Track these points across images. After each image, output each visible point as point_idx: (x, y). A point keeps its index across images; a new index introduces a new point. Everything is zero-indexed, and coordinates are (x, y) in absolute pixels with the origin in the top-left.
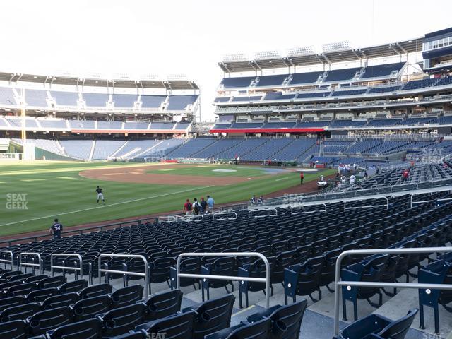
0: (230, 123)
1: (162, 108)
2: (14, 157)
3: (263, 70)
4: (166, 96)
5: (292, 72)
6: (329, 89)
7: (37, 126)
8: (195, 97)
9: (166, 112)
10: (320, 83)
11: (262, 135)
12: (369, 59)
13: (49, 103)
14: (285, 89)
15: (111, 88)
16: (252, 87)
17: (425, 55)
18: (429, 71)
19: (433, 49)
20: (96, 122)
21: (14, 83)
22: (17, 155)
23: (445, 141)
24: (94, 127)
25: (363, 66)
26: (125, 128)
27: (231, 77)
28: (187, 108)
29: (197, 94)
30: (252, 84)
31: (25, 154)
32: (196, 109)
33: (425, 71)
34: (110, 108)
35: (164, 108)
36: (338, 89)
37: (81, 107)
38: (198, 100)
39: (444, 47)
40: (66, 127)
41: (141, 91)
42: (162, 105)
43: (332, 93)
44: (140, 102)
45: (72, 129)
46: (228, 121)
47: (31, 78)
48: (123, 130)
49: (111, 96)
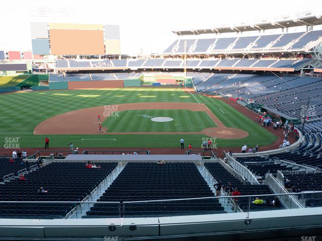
4: (305, 32)
44: (275, 42)
45: (215, 67)
47: (203, 31)
48: (250, 68)
49: (260, 37)
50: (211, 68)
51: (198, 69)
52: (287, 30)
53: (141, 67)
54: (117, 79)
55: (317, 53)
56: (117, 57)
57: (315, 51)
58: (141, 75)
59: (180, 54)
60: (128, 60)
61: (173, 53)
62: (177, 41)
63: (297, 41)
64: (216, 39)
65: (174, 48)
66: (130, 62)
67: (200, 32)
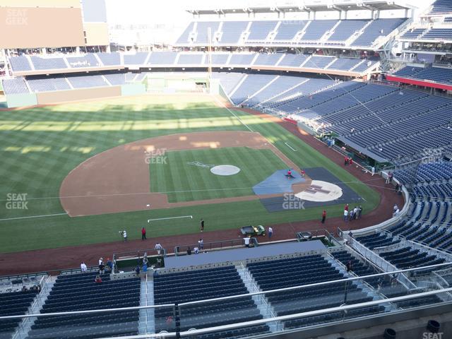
0: (423, 66)
4: (369, 20)
9: (349, 47)
13: (241, 37)
15: (312, 13)
20: (284, 55)
21: (223, 16)
31: (211, 89)
37: (270, 40)
44: (332, 32)
45: (252, 66)
46: (422, 63)
47: (230, 11)
48: (301, 68)
49: (309, 22)
50: (246, 67)
51: (227, 68)
52: (346, 14)
53: (144, 65)
54: (111, 85)
55: (387, 52)
56: (103, 48)
57: (385, 50)
58: (145, 77)
59: (203, 45)
60: (122, 54)
61: (191, 44)
62: (192, 24)
63: (361, 32)
64: (248, 22)
65: (191, 36)
66: (125, 57)
67: (226, 12)
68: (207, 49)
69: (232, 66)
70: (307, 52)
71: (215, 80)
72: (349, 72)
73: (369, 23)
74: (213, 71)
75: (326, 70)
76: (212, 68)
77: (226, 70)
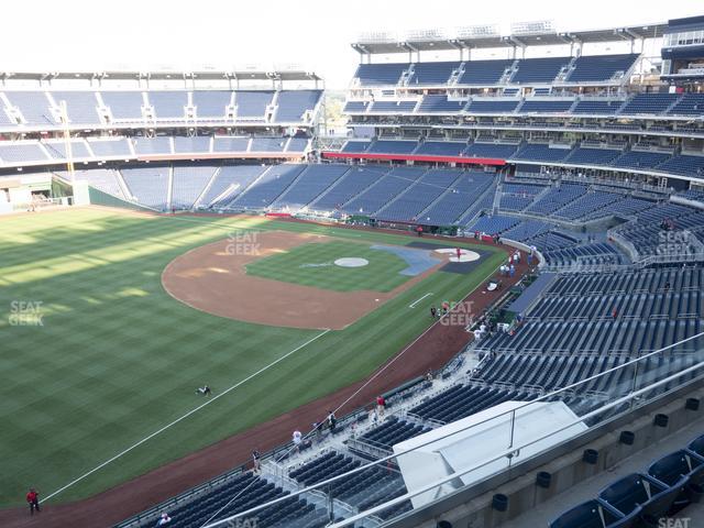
0: (368, 140)
1: (267, 116)
2: (61, 203)
3: (421, 52)
4: (273, 92)
5: (466, 59)
6: (517, 98)
7: (89, 155)
8: (317, 94)
9: (273, 123)
10: (505, 83)
11: (416, 163)
12: (585, 45)
13: (101, 115)
14: (452, 91)
15: (189, 82)
16: (403, 84)
17: (665, 54)
18: (669, 79)
19: (678, 46)
20: (171, 139)
21: (47, 82)
22: (65, 200)
23: (672, 203)
24: (169, 152)
25: (575, 55)
26: (215, 150)
27: (373, 62)
28: (304, 116)
29: (320, 88)
30: (402, 78)
31: (75, 197)
32: (319, 114)
33: (663, 79)
34: (190, 118)
35: (270, 115)
36: (531, 97)
37: (148, 118)
38: (321, 98)
39: (694, 44)
40: (129, 153)
41: (235, 84)
42: (268, 111)
43: (521, 104)
45: (133, 156)
46: (366, 137)
47: (71, 76)
48: (211, 154)
49: (190, 94)
50: (127, 158)
59: (43, 128)
63: (275, 106)
67: (62, 76)
68: (51, 134)
69: (104, 159)
70: (203, 132)
71: (80, 183)
72: (284, 153)
73: (276, 95)
74: (76, 169)
75: (248, 153)
76: (75, 164)
77: (93, 166)
